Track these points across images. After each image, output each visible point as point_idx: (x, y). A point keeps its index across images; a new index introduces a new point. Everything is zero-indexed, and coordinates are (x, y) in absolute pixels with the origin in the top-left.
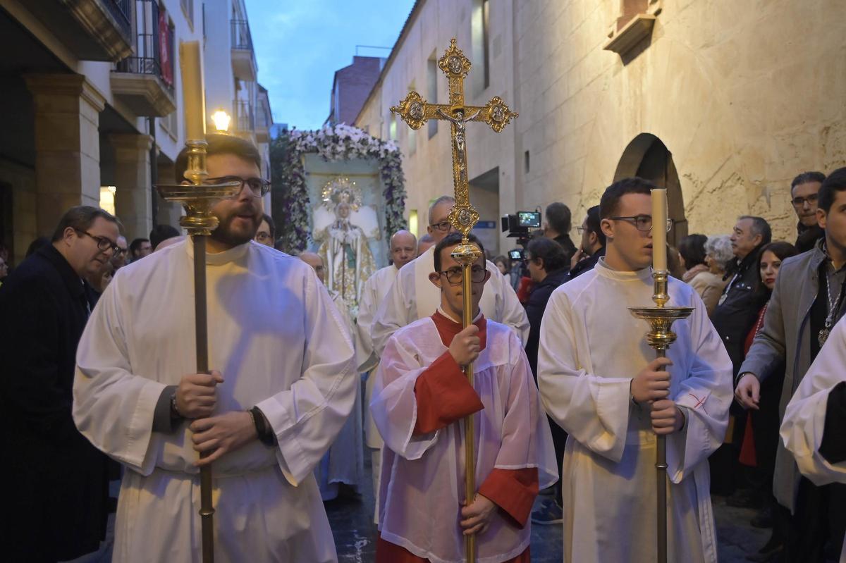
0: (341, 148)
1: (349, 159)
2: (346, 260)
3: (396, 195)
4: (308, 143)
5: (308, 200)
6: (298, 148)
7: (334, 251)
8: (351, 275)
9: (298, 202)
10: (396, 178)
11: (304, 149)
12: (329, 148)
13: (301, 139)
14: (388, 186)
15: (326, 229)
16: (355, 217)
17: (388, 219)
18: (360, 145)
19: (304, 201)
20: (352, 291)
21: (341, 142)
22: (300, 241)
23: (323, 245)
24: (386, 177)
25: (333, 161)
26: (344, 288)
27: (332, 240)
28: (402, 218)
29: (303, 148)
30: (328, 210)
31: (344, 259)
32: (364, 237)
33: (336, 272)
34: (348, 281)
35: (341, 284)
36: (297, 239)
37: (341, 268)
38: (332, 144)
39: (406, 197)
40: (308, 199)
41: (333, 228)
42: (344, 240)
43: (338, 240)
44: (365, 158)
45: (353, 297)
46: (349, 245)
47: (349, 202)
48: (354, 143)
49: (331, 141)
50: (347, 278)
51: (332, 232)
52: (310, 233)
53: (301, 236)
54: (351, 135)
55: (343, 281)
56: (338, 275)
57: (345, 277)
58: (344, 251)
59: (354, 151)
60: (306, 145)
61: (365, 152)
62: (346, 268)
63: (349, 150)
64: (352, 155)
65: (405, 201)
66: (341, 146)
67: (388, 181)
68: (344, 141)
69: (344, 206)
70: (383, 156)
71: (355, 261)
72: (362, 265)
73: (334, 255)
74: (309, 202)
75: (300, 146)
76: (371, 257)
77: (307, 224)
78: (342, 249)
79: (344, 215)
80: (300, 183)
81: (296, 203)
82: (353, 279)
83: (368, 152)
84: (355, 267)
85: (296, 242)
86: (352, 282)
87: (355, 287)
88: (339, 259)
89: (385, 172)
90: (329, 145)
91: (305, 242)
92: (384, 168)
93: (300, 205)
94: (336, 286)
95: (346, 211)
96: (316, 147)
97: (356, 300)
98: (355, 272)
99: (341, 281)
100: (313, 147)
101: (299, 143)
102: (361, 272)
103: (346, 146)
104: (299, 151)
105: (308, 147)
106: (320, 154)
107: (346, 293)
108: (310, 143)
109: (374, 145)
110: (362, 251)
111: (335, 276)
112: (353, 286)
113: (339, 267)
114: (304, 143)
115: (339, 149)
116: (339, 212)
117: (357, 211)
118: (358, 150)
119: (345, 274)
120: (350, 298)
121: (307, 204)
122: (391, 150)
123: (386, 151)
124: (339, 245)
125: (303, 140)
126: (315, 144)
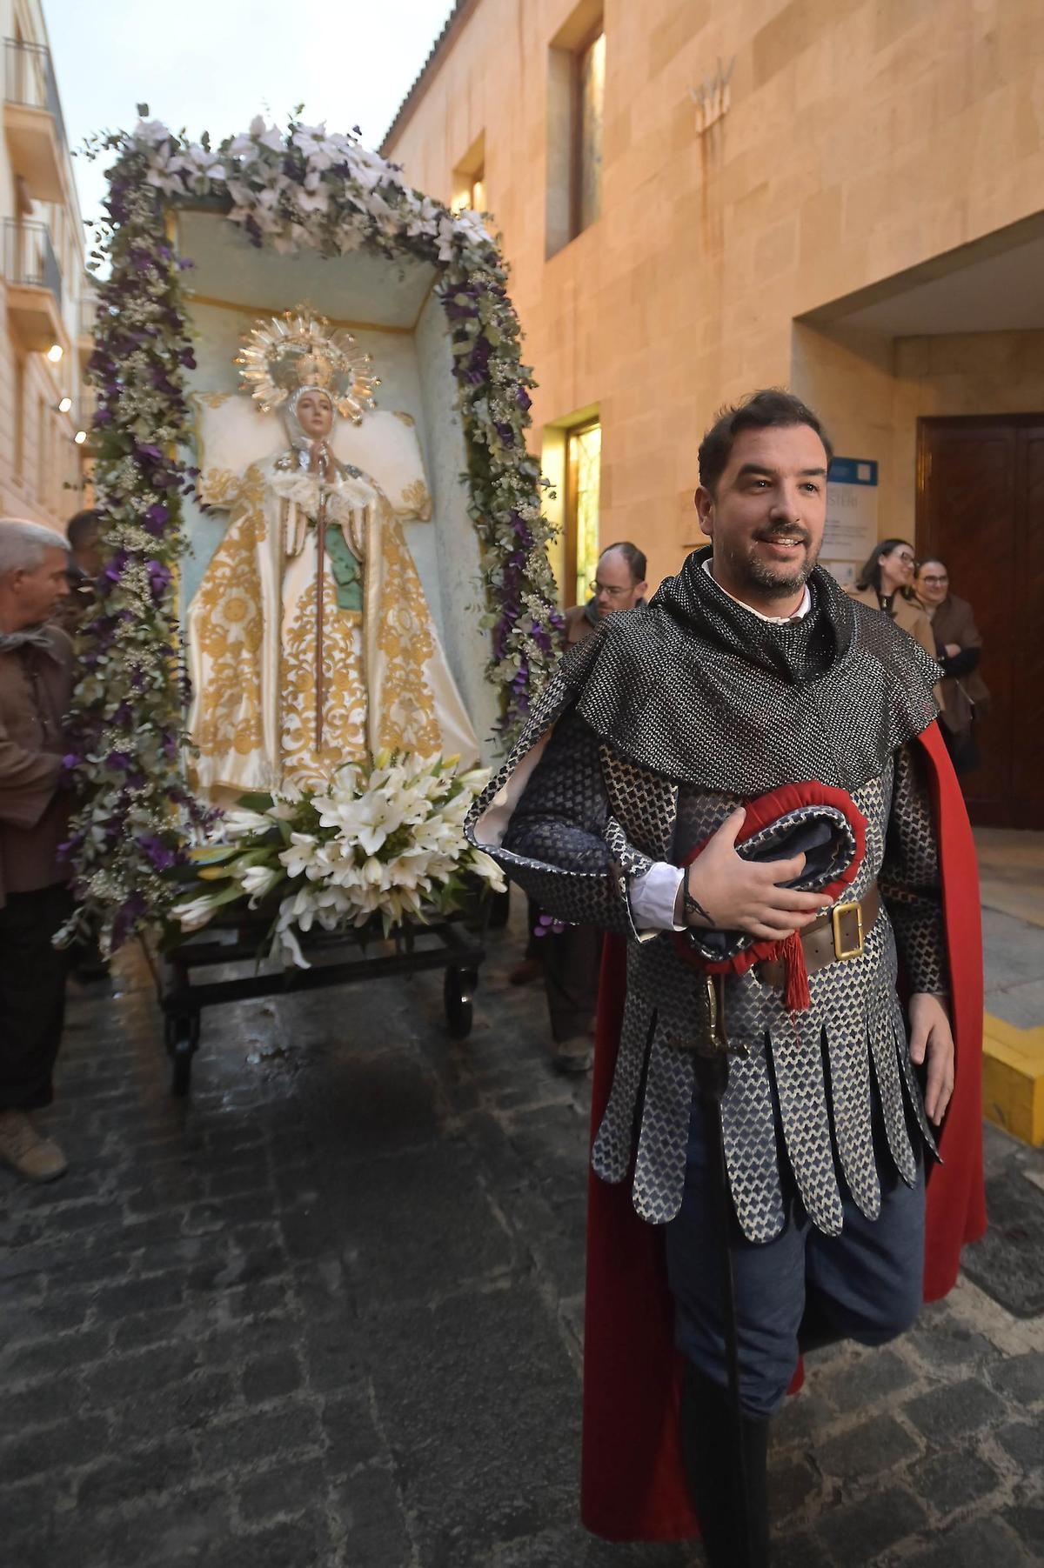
0: (313, 204)
2: (330, 580)
3: (500, 371)
5: (187, 357)
7: (283, 546)
8: (348, 636)
9: (149, 353)
10: (494, 323)
12: (269, 197)
14: (469, 346)
15: (252, 471)
17: (478, 448)
19: (174, 354)
20: (352, 693)
21: (313, 181)
22: (152, 499)
23: (239, 523)
24: (463, 315)
25: (283, 247)
26: (321, 682)
27: (277, 506)
29: (175, 184)
31: (320, 576)
33: (290, 623)
34: (337, 655)
35: (310, 668)
36: (138, 490)
37: (312, 609)
38: (284, 182)
40: (189, 352)
41: (278, 467)
42: (323, 508)
43: (300, 512)
45: (357, 716)
46: (338, 527)
48: (358, 191)
49: (278, 172)
50: (335, 646)
51: (276, 478)
52: (195, 472)
53: (157, 478)
54: (349, 164)
55: (319, 659)
56: (298, 636)
57: (327, 642)
58: (321, 548)
59: (357, 218)
61: (391, 230)
62: (330, 608)
63: (341, 209)
64: (350, 234)
66: (311, 194)
67: (472, 327)
70: (446, 255)
71: (361, 582)
73: (287, 560)
74: (193, 365)
76: (410, 574)
77: (183, 440)
78: (311, 541)
80: (160, 288)
82: (356, 649)
84: (363, 607)
85: (134, 500)
86: (351, 660)
87: (364, 679)
88: (302, 576)
89: (462, 299)
90: (272, 183)
91: (176, 505)
92: (455, 290)
94: (292, 676)
96: (223, 184)
97: (366, 726)
98: (360, 626)
99: (310, 656)
102: (382, 622)
103: (332, 198)
104: (160, 191)
106: (237, 215)
107: (331, 702)
110: (383, 552)
111: (286, 638)
112: (353, 674)
113: (303, 607)
115: (306, 203)
117: (360, 423)
118: (372, 215)
119: (327, 629)
120: (345, 718)
121: (185, 371)
122: (475, 237)
123: (458, 238)
124: (304, 522)
125: (173, 152)
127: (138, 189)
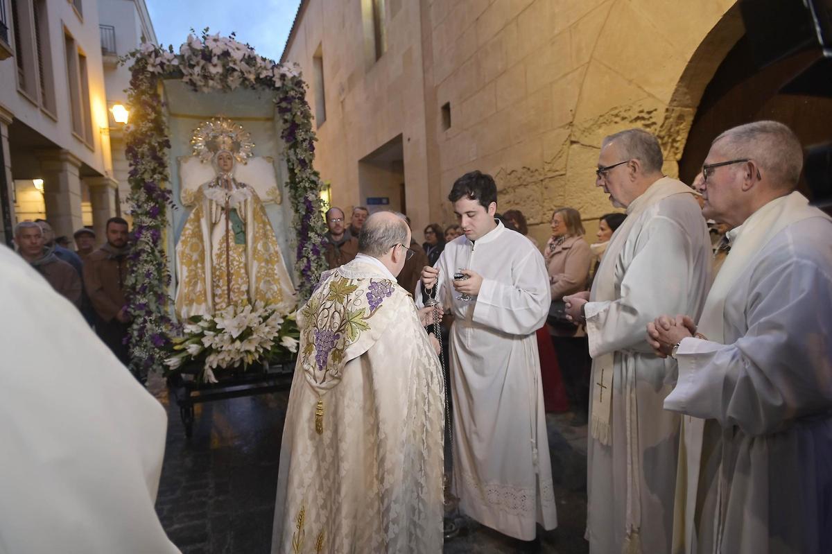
0: (217, 70)
1: (229, 87)
2: (231, 233)
3: (300, 135)
4: (165, 61)
5: (167, 144)
6: (150, 69)
7: (211, 220)
8: (240, 255)
9: (149, 144)
10: (299, 114)
11: (161, 71)
12: (197, 70)
13: (153, 55)
14: (288, 125)
15: (200, 190)
16: (242, 172)
17: (291, 171)
18: (244, 66)
19: (159, 143)
20: (242, 279)
21: (215, 60)
22: (152, 204)
23: (194, 211)
24: (283, 111)
25: (206, 90)
26: (229, 274)
27: (208, 203)
28: (311, 168)
29: (159, 69)
30: (202, 162)
31: (227, 231)
32: (256, 199)
33: (215, 251)
34: (235, 263)
35: (224, 269)
36: (147, 201)
37: (225, 244)
38: (202, 62)
39: (317, 140)
40: (167, 141)
41: (210, 186)
42: (227, 202)
43: (217, 205)
44: (253, 88)
45: (244, 288)
46: (235, 210)
47: (232, 150)
48: (235, 62)
49: (200, 57)
50: (234, 259)
51: (209, 192)
52: (171, 192)
53: (154, 195)
54: (230, 50)
55: (228, 265)
56: (219, 256)
57: (231, 258)
58: (227, 219)
59: (236, 74)
60: (162, 64)
61: (252, 77)
62: (232, 244)
63: (229, 71)
64: (234, 81)
65: (315, 143)
66: (215, 66)
67: (288, 116)
68: (219, 57)
69: (225, 155)
70: (278, 84)
71: (244, 233)
72: (255, 240)
73: (213, 226)
74: (169, 147)
75: (153, 66)
76: (268, 227)
77: (165, 179)
78: (223, 216)
79: (226, 168)
80: (153, 116)
81: (146, 147)
82: (243, 260)
83: (258, 79)
84: (245, 242)
85: (145, 205)
86: (242, 265)
87: (247, 273)
88: (220, 231)
89: (284, 105)
90: (198, 63)
91: (164, 207)
92: (282, 100)
93: (152, 149)
94: (218, 273)
95: (229, 162)
96: (178, 67)
97: (248, 292)
98: (245, 250)
99: (224, 264)
100: (173, 65)
101: (151, 60)
102: (255, 249)
103: (224, 66)
104: (153, 73)
105: (165, 67)
106: (186, 79)
107: (233, 283)
108: (168, 61)
109: (265, 68)
110: (254, 218)
111: (214, 257)
112: (243, 271)
113: (221, 244)
114: (158, 60)
115: (213, 70)
116: (219, 165)
117: (246, 164)
118: (242, 72)
119: (231, 253)
120: (239, 289)
121: (166, 150)
122: (290, 75)
123: (283, 76)
124: (220, 209)
125: (157, 56)
126: (175, 62)
127: (143, 74)
